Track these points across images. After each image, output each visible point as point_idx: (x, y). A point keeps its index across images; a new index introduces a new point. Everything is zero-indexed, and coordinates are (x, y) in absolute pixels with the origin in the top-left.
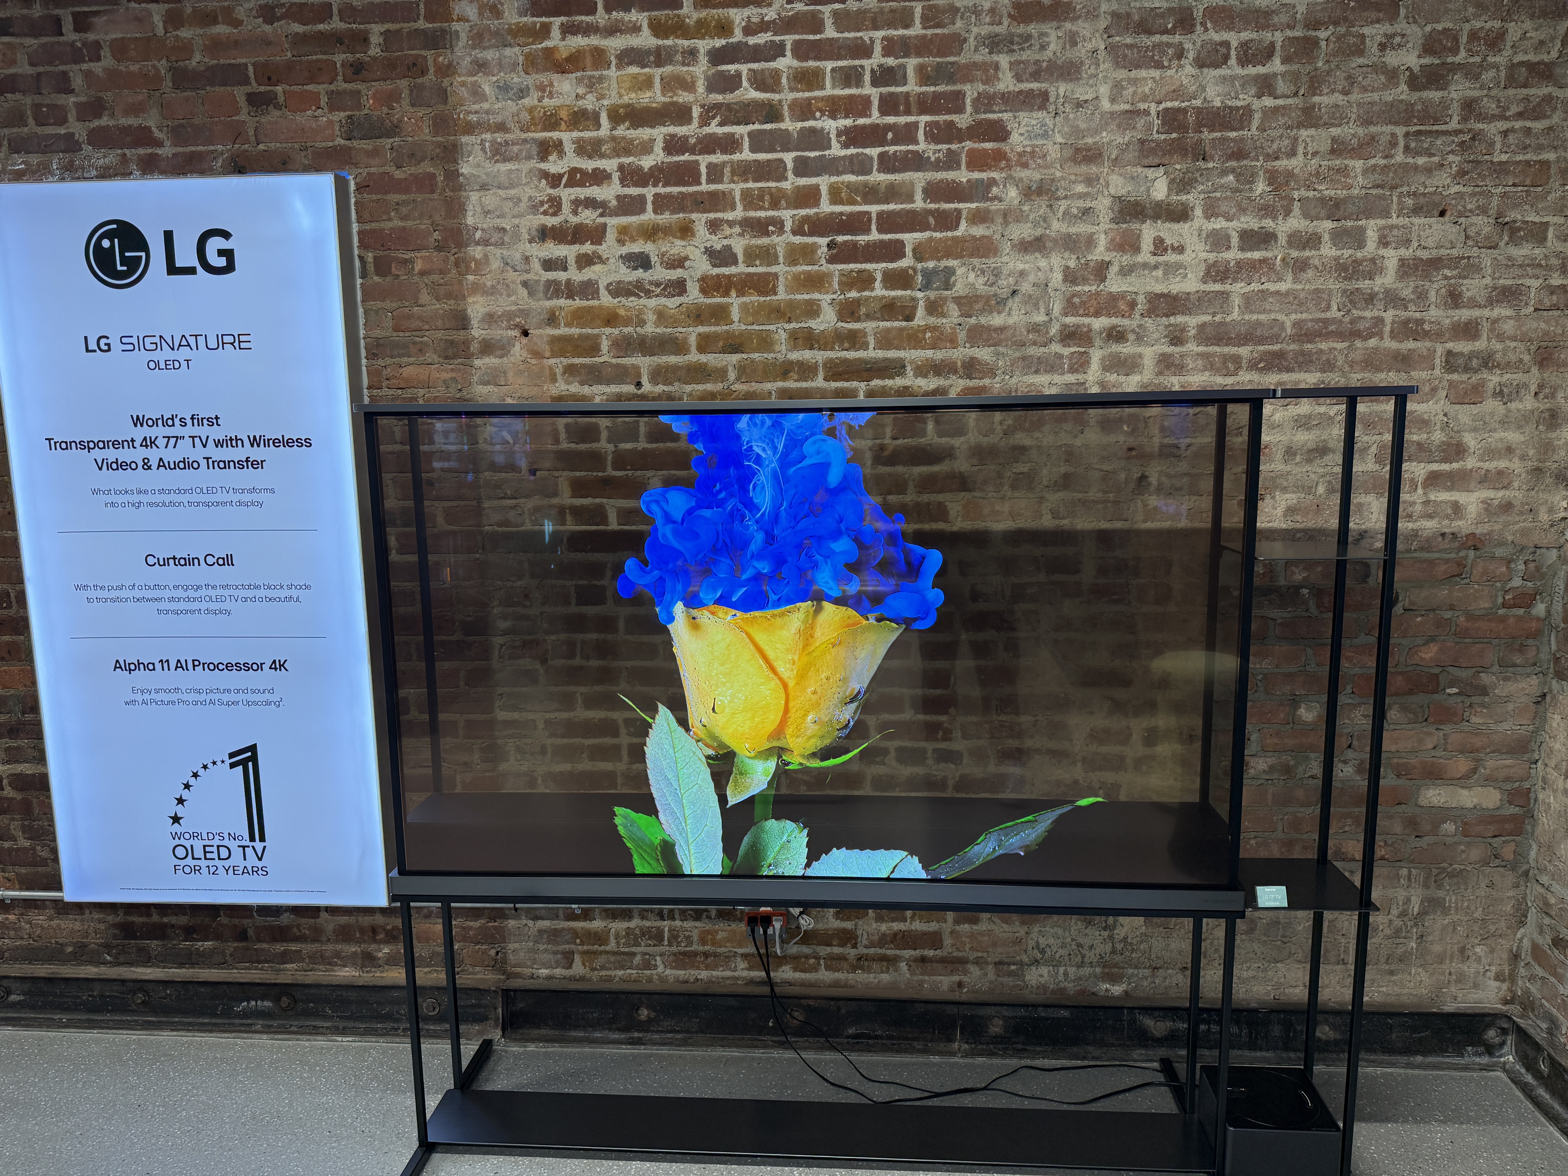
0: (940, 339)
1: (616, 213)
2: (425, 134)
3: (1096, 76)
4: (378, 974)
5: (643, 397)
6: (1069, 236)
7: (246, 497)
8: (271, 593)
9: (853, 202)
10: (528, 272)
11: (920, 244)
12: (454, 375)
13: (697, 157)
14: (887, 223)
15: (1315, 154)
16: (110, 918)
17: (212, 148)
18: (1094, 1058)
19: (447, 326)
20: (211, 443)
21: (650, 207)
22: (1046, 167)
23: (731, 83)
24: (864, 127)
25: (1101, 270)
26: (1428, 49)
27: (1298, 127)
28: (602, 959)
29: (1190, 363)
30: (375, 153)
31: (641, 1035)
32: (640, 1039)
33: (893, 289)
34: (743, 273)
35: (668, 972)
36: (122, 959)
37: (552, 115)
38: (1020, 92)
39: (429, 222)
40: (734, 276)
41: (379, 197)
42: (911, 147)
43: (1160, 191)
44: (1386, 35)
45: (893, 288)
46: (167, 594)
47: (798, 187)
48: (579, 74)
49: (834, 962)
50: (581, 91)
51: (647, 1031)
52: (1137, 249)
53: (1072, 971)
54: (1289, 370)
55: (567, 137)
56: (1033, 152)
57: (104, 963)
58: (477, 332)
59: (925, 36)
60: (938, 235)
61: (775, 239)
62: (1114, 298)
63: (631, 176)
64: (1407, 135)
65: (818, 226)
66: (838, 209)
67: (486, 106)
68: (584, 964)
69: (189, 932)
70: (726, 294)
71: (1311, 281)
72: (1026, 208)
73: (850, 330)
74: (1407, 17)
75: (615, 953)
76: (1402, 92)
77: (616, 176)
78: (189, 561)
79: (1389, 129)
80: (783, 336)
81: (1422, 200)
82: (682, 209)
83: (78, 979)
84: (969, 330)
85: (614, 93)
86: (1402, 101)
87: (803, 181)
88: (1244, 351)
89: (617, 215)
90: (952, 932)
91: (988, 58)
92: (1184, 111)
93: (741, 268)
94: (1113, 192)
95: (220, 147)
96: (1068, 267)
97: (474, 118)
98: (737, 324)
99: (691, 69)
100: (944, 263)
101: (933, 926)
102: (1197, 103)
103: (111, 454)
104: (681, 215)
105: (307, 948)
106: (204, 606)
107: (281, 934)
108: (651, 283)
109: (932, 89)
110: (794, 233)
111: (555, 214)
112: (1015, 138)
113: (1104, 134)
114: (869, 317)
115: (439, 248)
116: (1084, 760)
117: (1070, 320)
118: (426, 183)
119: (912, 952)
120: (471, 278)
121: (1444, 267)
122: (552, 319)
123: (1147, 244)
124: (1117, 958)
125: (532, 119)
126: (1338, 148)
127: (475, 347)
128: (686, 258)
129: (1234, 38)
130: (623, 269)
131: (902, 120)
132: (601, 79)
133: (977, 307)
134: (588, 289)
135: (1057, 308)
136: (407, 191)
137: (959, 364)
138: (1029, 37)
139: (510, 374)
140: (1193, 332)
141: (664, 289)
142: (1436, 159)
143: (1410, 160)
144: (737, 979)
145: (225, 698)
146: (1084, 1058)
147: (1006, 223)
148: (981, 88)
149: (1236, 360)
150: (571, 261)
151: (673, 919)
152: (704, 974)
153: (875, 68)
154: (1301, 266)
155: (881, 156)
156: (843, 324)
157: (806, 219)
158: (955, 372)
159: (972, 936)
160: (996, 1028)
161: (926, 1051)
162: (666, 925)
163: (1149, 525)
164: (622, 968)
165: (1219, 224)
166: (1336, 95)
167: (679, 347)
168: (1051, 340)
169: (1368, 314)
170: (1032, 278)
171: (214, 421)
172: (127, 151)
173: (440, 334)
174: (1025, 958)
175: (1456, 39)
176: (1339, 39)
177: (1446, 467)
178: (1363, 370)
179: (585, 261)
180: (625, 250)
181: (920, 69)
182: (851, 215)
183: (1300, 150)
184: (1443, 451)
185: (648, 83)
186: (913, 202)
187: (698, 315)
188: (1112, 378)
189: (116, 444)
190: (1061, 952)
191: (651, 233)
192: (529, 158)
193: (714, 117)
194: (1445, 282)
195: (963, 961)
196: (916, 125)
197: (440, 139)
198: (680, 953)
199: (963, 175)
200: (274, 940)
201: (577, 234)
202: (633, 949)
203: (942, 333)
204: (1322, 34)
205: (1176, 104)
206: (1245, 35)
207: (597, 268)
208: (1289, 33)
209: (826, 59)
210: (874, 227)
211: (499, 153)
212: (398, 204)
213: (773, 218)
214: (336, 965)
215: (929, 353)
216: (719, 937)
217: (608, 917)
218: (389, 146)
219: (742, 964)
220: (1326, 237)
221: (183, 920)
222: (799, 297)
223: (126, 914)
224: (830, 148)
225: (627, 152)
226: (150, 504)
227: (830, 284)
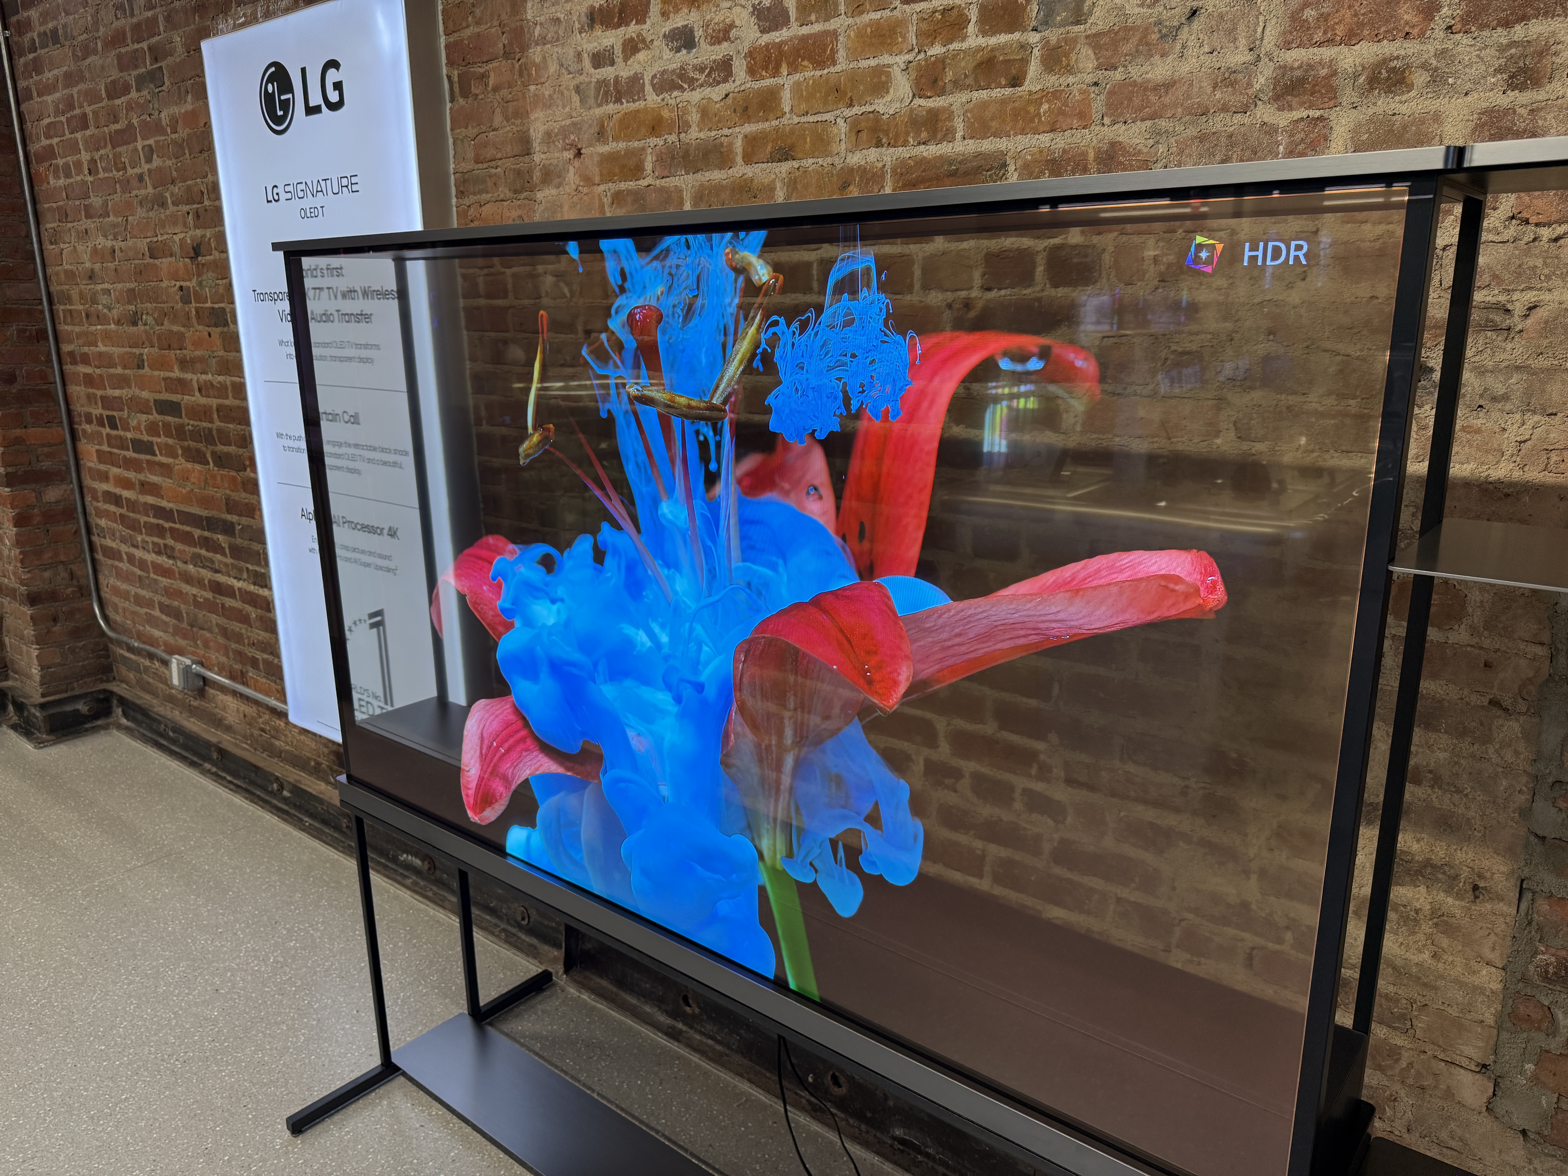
0: (1061, 112)
7: (363, 353)
8: (384, 457)
10: (580, 72)
12: (520, 210)
19: (515, 152)
20: (340, 294)
31: (684, 1028)
33: (994, 34)
34: (796, 37)
39: (497, 23)
40: (786, 43)
51: (691, 1027)
58: (538, 157)
70: (776, 73)
73: (930, 111)
80: (843, 128)
84: (1111, 93)
93: (794, 30)
98: (788, 117)
106: (345, 463)
108: (695, 68)
114: (958, 85)
115: (507, 55)
117: (1296, 56)
120: (532, 88)
122: (601, 132)
127: (537, 175)
128: (732, 26)
130: (667, 53)
133: (1126, 48)
134: (634, 86)
135: (1271, 34)
137: (1091, 156)
139: (565, 206)
141: (709, 75)
145: (363, 558)
150: (618, 50)
156: (922, 102)
167: (724, 157)
168: (1256, 99)
171: (341, 271)
173: (510, 163)
179: (632, 47)
180: (668, 27)
187: (745, 108)
201: (623, 13)
203: (1067, 103)
207: (641, 56)
215: (1045, 139)
222: (864, 64)
227: (904, 37)
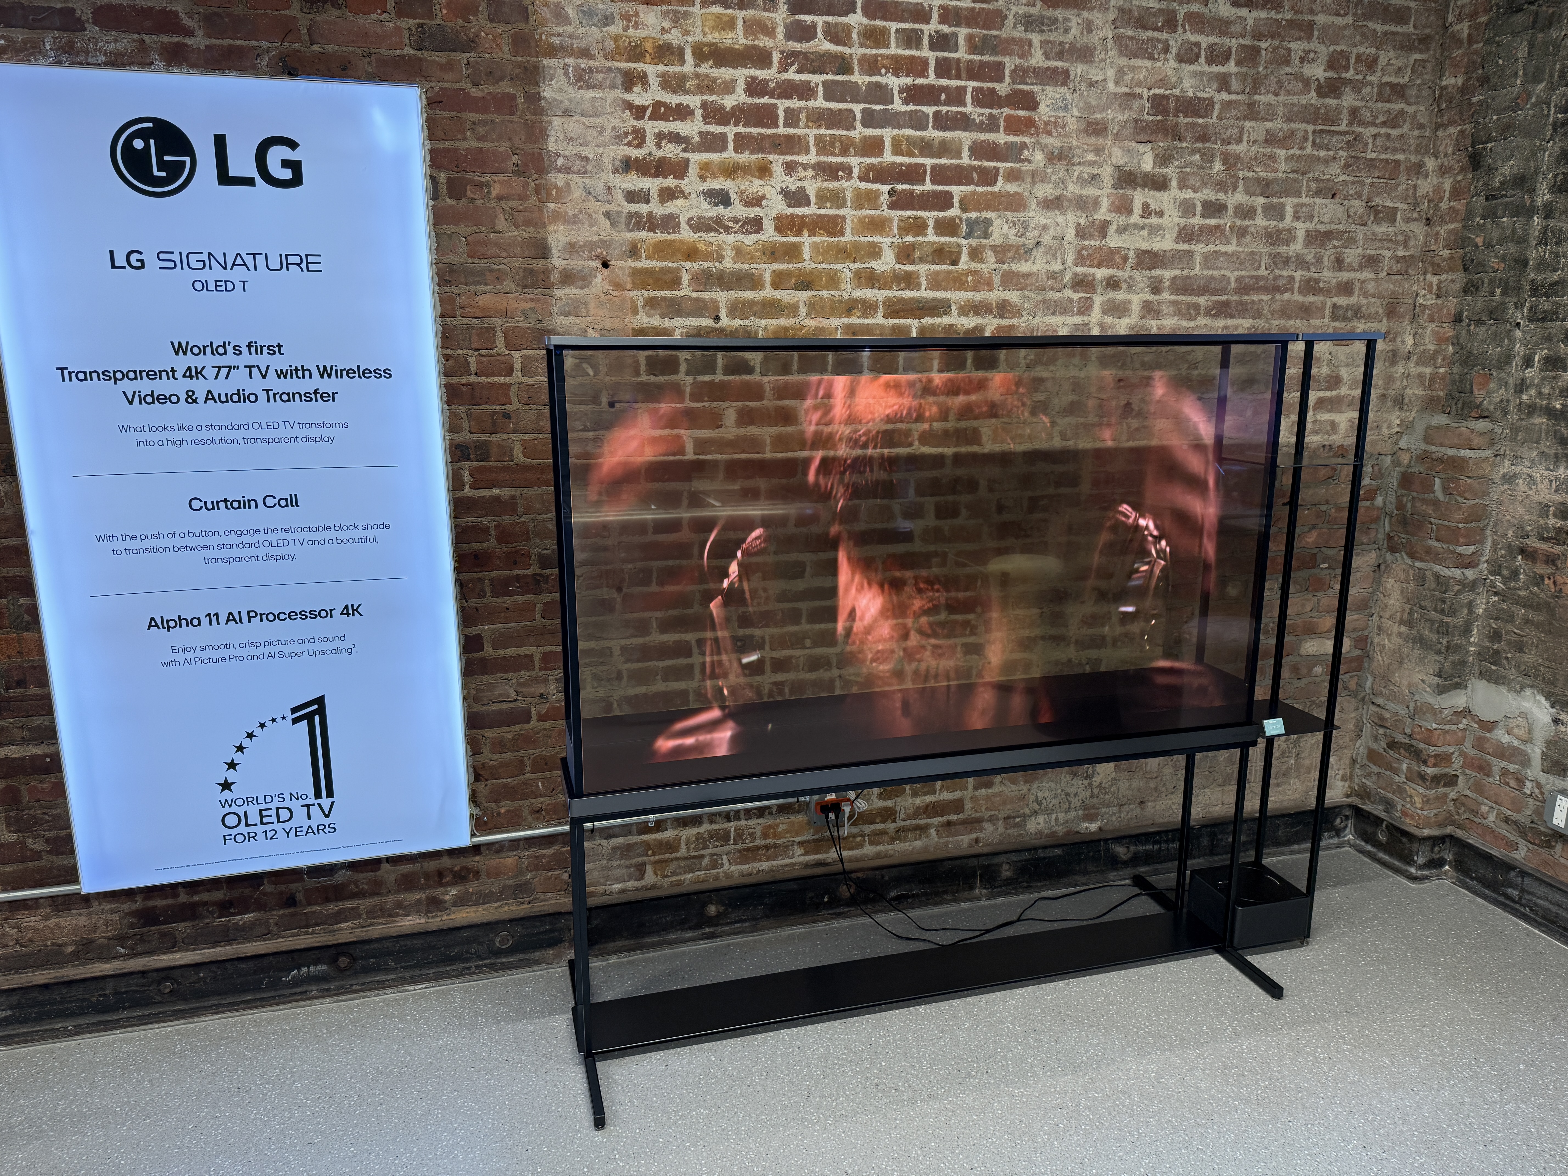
0: (978, 282)
1: (698, 149)
2: (505, 53)
3: (1105, 60)
4: (445, 918)
5: (721, 331)
6: (1081, 197)
7: (314, 432)
8: (342, 535)
9: (911, 154)
10: (609, 202)
11: (965, 196)
12: (533, 305)
13: (776, 101)
14: (940, 175)
15: (1255, 142)
16: (126, 907)
17: (256, 43)
18: (1083, 884)
19: (527, 254)
20: (272, 373)
21: (731, 145)
22: (1066, 136)
23: (806, 33)
24: (922, 86)
25: (1103, 228)
26: (1331, 65)
27: (1244, 120)
28: (673, 866)
29: (1165, 309)
30: (449, 67)
31: (712, 930)
32: (713, 933)
33: (942, 236)
34: (815, 214)
35: (733, 868)
36: (139, 949)
37: (637, 46)
38: (1048, 68)
39: (508, 145)
40: (807, 216)
41: (453, 114)
42: (960, 109)
43: (1148, 164)
44: (1304, 51)
45: (942, 234)
46: (215, 541)
47: (865, 137)
48: (664, 8)
49: (876, 837)
50: (666, 24)
51: (716, 925)
52: (1130, 212)
53: (1061, 816)
54: (1232, 317)
55: (652, 70)
56: (1056, 122)
57: (117, 957)
58: (557, 261)
59: (973, 9)
60: (980, 189)
61: (844, 184)
62: (1112, 252)
63: (713, 113)
64: (1314, 132)
65: (880, 174)
66: (899, 159)
67: (569, 29)
68: (656, 874)
69: (225, 907)
70: (799, 233)
71: (1251, 245)
72: (1049, 171)
73: (906, 272)
74: (1318, 38)
75: (686, 858)
76: (1311, 97)
77: (699, 112)
78: (245, 504)
79: (1303, 126)
80: (849, 275)
81: (1322, 185)
82: (761, 150)
83: (84, 980)
84: (1003, 275)
85: (698, 31)
86: (1312, 105)
87: (870, 132)
88: (1202, 300)
89: (699, 151)
90: (972, 798)
91: (1023, 35)
92: (1166, 97)
93: (812, 210)
94: (1114, 162)
95: (265, 44)
96: (1079, 224)
97: (557, 41)
98: (808, 263)
99: (771, 15)
100: (985, 214)
101: (957, 794)
102: (1177, 92)
103: (145, 386)
104: (760, 156)
105: (364, 904)
106: (262, 552)
107: (338, 893)
108: (730, 219)
109: (979, 58)
110: (861, 179)
111: (639, 146)
112: (1042, 108)
113: (1109, 111)
114: (922, 260)
115: (518, 173)
116: (1077, 642)
117: (1080, 269)
118: (506, 104)
119: (940, 819)
120: (552, 205)
121: (1333, 238)
122: (634, 251)
123: (1137, 209)
124: (1095, 801)
125: (617, 47)
126: (1271, 139)
127: (555, 276)
128: (764, 197)
129: (1205, 41)
130: (705, 205)
131: (954, 83)
132: (686, 15)
133: (1009, 255)
134: (670, 223)
135: (1070, 258)
136: (485, 111)
137: (994, 305)
138: (1056, 20)
139: (592, 306)
140: (1167, 284)
141: (742, 226)
142: (1331, 153)
143: (1315, 152)
144: (794, 864)
145: (287, 649)
146: (1076, 885)
147: (1034, 183)
148: (1018, 61)
149: (1196, 307)
150: (654, 194)
151: (739, 819)
152: (765, 865)
153: (933, 33)
154: (1242, 232)
155: (936, 114)
156: (900, 266)
157: (871, 167)
158: (991, 312)
159: (988, 798)
160: (1006, 872)
161: (956, 900)
162: (732, 825)
163: (1131, 444)
164: (692, 871)
165: (1188, 194)
166: (1270, 95)
167: (755, 283)
168: (1065, 286)
169: (1285, 273)
170: (1051, 232)
171: (276, 349)
172: (146, 38)
173: (518, 262)
174: (1027, 811)
175: (1348, 60)
176: (1274, 50)
177: (1328, 394)
178: (1279, 318)
179: (668, 195)
180: (706, 186)
181: (970, 38)
182: (910, 166)
183: (1245, 138)
184: (1328, 382)
185: (731, 25)
186: (961, 158)
187: (773, 253)
188: (1109, 320)
189: (151, 375)
190: (1054, 802)
191: (732, 171)
192: (613, 87)
193: (792, 64)
194: (1334, 250)
195: (979, 821)
196: (964, 89)
197: (520, 59)
198: (744, 850)
199: (1001, 138)
200: (327, 900)
201: (660, 168)
202: (703, 852)
203: (981, 277)
204: (1264, 45)
205: (1161, 91)
206: (1212, 39)
207: (679, 202)
208: (1242, 41)
209: (891, 20)
210: (928, 178)
211: (583, 79)
212: (474, 123)
213: (842, 164)
214: (398, 915)
215: (970, 295)
216: (779, 830)
217: (679, 826)
218: (465, 61)
219: (799, 851)
220: (1260, 210)
221: (219, 895)
222: (864, 239)
223: (146, 899)
224: (893, 103)
225: (711, 90)
226: (196, 442)
227: (890, 228)
